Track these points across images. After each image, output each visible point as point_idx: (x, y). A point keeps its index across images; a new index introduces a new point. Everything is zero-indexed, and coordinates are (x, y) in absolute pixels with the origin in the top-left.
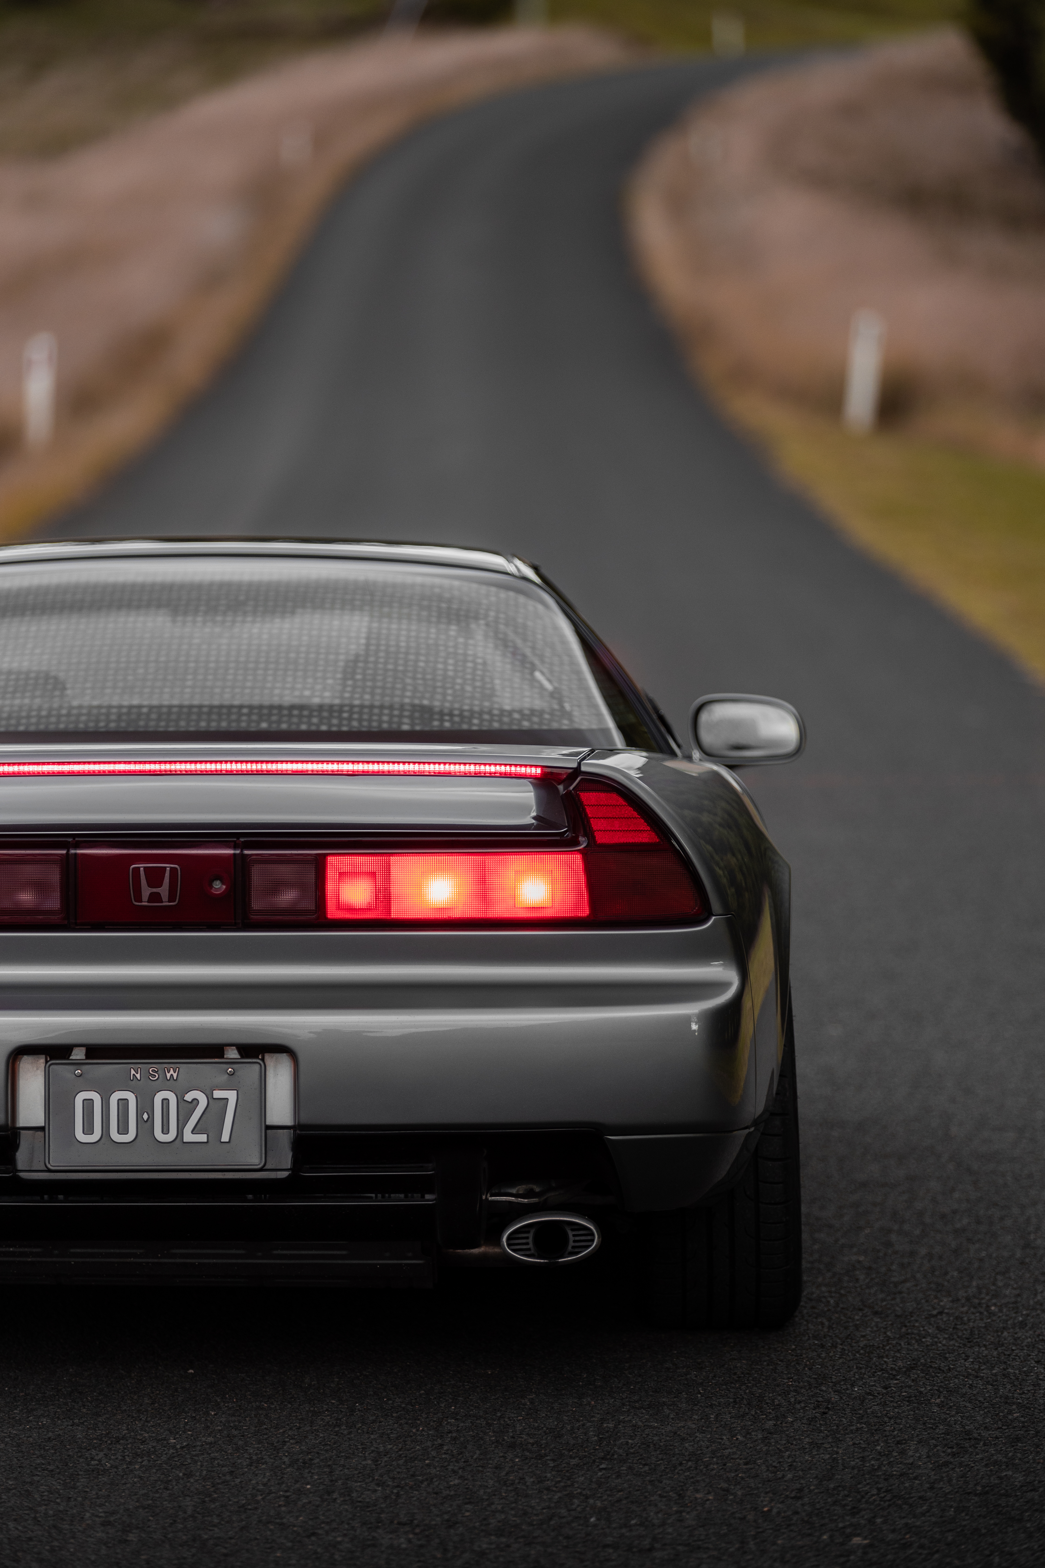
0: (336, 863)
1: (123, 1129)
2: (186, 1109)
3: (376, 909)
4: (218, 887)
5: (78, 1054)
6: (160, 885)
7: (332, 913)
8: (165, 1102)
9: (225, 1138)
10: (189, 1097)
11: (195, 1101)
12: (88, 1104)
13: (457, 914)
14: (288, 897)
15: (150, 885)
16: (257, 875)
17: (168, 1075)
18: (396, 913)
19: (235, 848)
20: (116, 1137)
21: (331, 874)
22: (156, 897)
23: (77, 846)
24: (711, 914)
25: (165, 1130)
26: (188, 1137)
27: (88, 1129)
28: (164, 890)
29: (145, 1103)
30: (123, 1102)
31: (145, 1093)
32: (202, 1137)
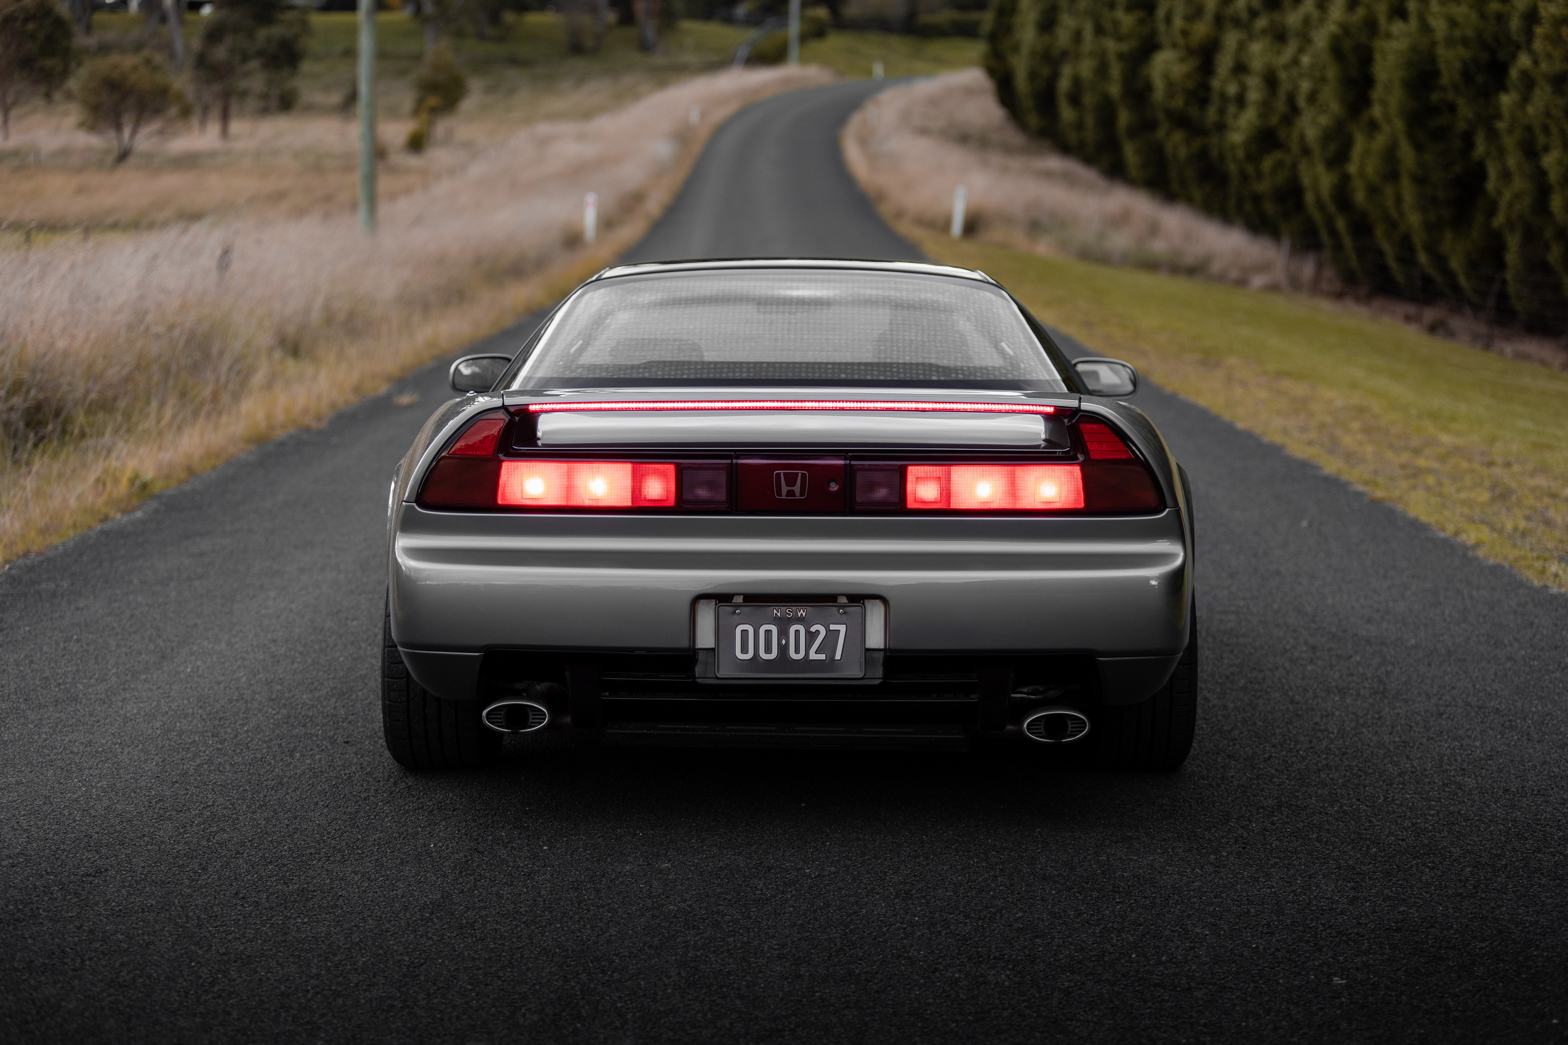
0: (914, 471)
1: (768, 650)
2: (811, 637)
3: (940, 502)
4: (834, 487)
5: (739, 600)
6: (794, 485)
7: (911, 504)
8: (797, 632)
9: (838, 656)
10: (813, 629)
11: (818, 632)
12: (744, 633)
13: (995, 506)
14: (881, 493)
15: (787, 485)
16: (860, 478)
17: (799, 614)
18: (955, 504)
19: (845, 459)
20: (764, 656)
21: (910, 478)
22: (791, 493)
23: (738, 457)
24: (1166, 507)
25: (797, 651)
26: (813, 656)
27: (744, 650)
28: (797, 489)
29: (783, 633)
30: (768, 633)
31: (783, 626)
32: (822, 657)
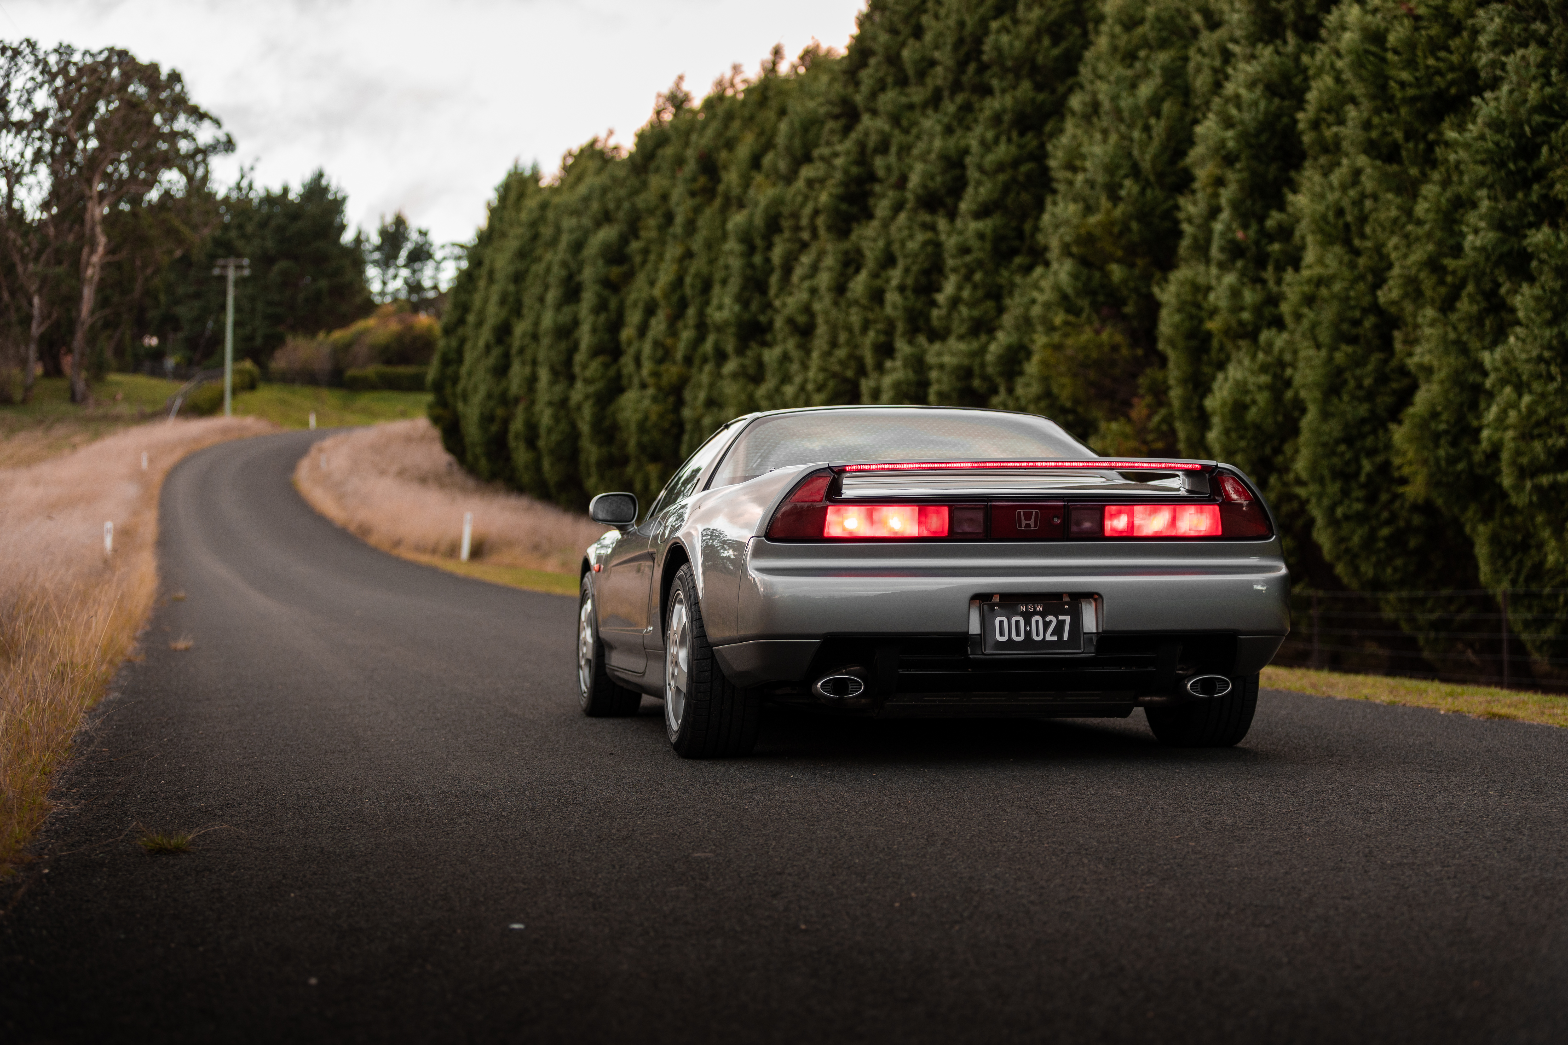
0: (1110, 510)
1: (1018, 634)
2: (1046, 625)
3: (1127, 531)
4: (1057, 521)
5: (996, 599)
6: (1030, 520)
7: (1108, 532)
8: (1037, 622)
10: (1048, 619)
11: (1051, 621)
12: (1001, 622)
13: (1163, 534)
14: (1087, 526)
15: (1026, 520)
16: (1074, 514)
17: (1039, 609)
18: (1136, 533)
19: (1064, 502)
20: (1015, 638)
21: (1107, 514)
22: (1028, 525)
23: (991, 501)
24: (1273, 535)
25: (1038, 635)
26: (1049, 638)
27: (1002, 634)
28: (1032, 522)
29: (1028, 623)
30: (1017, 622)
31: (1027, 617)
32: (1055, 638)
